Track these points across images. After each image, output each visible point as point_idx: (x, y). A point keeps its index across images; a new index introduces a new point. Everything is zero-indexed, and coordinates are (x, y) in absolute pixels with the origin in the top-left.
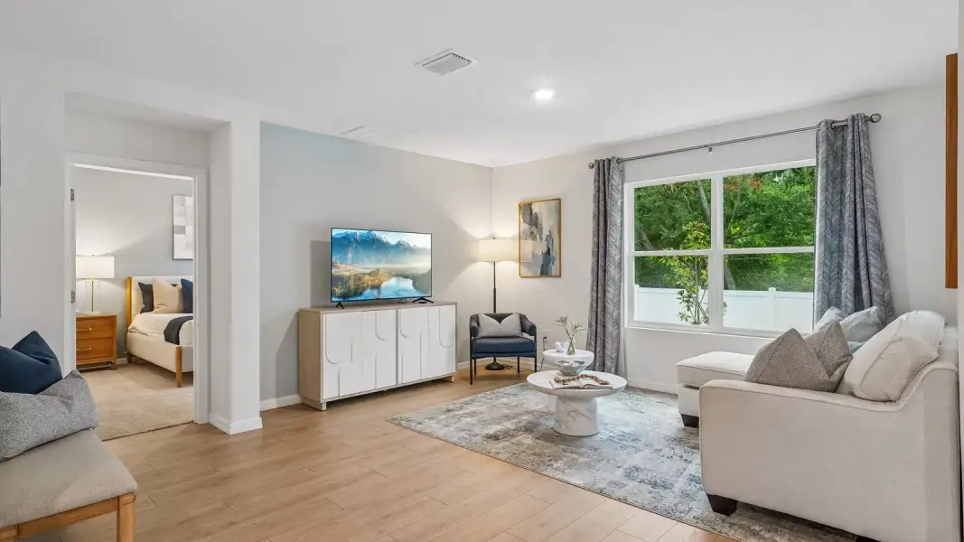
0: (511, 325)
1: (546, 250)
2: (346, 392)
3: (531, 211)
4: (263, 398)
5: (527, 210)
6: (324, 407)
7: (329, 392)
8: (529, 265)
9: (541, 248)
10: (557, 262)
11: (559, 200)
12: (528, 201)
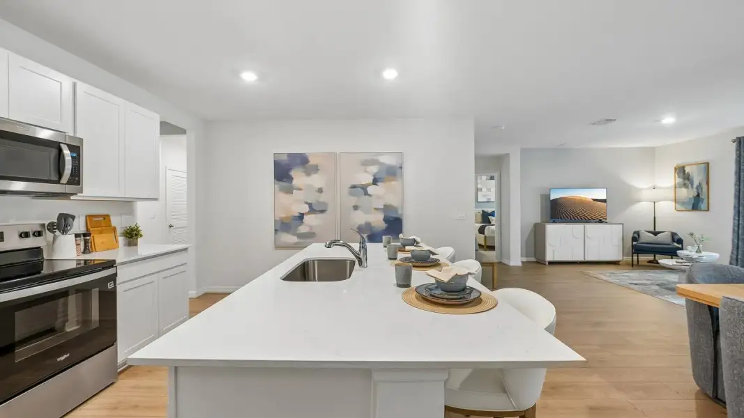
0: (664, 238)
1: (696, 194)
2: (557, 259)
3: (684, 171)
4: (522, 256)
5: (681, 171)
6: (547, 263)
7: (549, 257)
8: (683, 203)
9: (693, 193)
10: (705, 201)
11: (708, 164)
12: (682, 165)
